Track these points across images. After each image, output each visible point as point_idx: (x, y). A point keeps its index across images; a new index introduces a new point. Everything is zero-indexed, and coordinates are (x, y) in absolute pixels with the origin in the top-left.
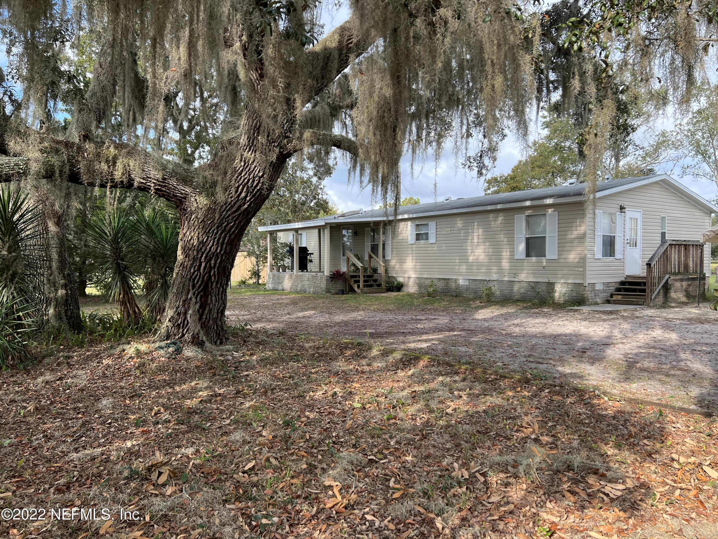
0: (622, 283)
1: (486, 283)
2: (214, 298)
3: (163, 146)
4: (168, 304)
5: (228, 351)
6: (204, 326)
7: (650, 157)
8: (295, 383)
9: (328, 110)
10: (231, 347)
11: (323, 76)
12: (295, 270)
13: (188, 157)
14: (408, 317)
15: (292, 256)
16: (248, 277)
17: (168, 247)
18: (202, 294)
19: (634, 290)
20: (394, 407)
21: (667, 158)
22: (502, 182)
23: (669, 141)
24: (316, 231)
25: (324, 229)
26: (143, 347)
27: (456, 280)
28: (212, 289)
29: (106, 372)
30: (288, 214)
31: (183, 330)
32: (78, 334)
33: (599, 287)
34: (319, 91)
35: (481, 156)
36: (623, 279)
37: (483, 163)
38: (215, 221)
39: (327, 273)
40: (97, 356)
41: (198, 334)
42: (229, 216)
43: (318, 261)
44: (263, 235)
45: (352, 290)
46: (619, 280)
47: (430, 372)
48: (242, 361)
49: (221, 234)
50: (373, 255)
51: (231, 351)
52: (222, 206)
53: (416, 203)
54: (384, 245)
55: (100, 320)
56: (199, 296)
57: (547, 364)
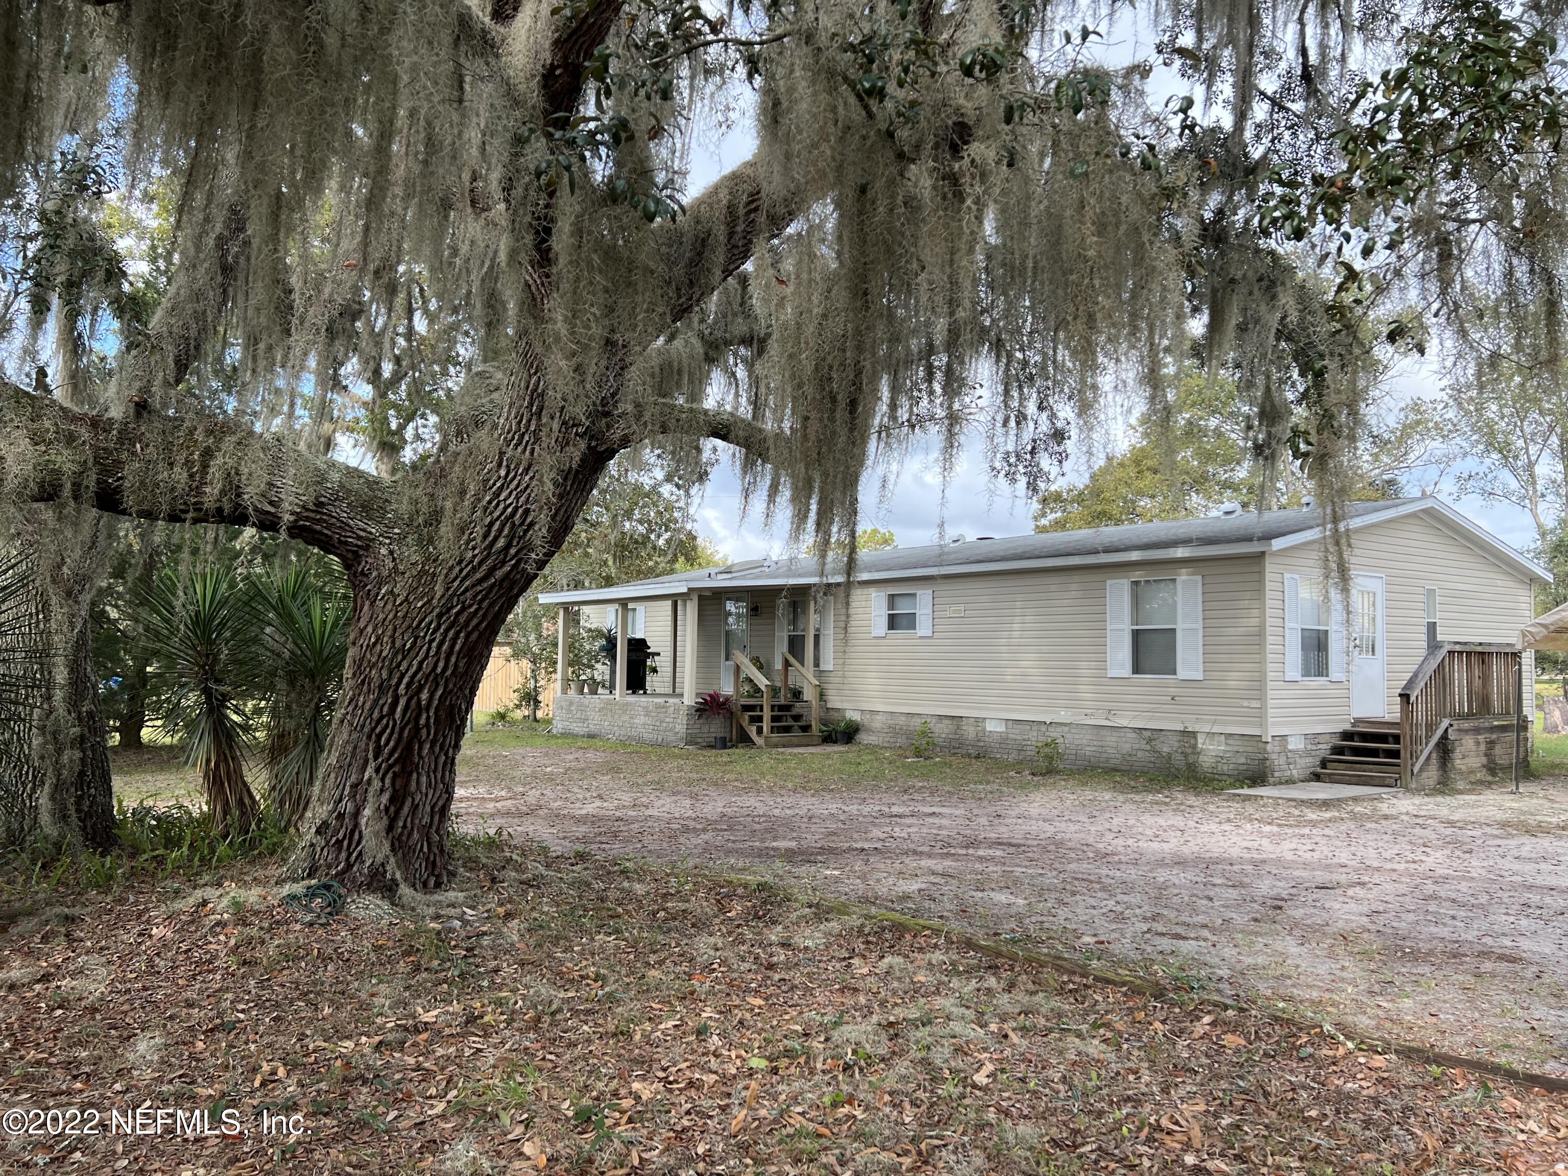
0: (1347, 735)
1: (1043, 728)
2: (424, 779)
3: (336, 413)
4: (316, 789)
5: (453, 905)
6: (398, 845)
7: (1389, 454)
8: (610, 995)
9: (699, 348)
10: (461, 895)
11: (691, 281)
12: (617, 691)
13: (390, 438)
14: (870, 808)
15: (613, 658)
16: (511, 705)
17: (325, 653)
18: (396, 769)
19: (1374, 753)
20: (847, 1068)
21: (1425, 457)
22: (1073, 501)
23: (1428, 421)
24: (668, 604)
25: (685, 601)
26: (252, 896)
27: (979, 721)
28: (421, 757)
29: (157, 960)
30: (605, 562)
31: (350, 854)
32: (103, 855)
33: (1296, 744)
34: (681, 312)
35: (1033, 452)
36: (1347, 727)
37: (1038, 465)
38: (435, 601)
39: (689, 699)
40: (139, 916)
41: (383, 865)
42: (466, 590)
43: (670, 669)
44: (550, 611)
45: (744, 739)
46: (1340, 728)
47: (930, 963)
48: (484, 933)
49: (447, 631)
50: (792, 660)
51: (460, 906)
52: (451, 568)
53: (886, 542)
54: (817, 637)
55: (158, 819)
56: (390, 775)
57: (1196, 939)
